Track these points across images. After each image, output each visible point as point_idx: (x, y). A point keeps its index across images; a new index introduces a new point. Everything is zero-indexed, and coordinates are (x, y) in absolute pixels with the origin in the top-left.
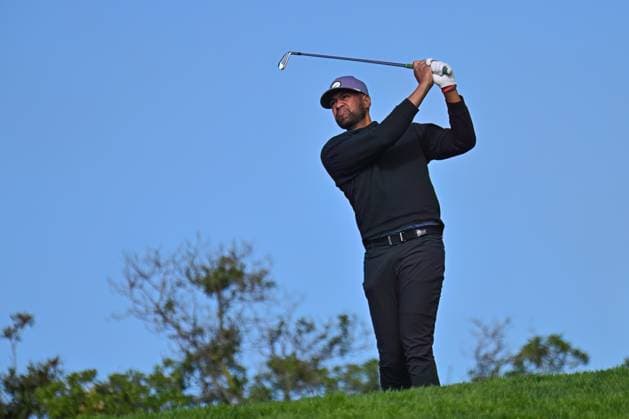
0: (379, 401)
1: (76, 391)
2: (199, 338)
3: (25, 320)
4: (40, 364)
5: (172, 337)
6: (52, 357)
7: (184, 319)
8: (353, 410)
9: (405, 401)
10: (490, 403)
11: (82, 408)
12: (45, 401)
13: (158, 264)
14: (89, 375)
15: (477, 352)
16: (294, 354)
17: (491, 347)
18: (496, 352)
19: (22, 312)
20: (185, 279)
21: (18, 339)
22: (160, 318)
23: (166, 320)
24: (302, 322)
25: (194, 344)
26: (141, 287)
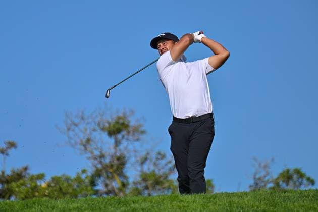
0: (197, 199)
1: (33, 184)
2: (103, 160)
3: (12, 145)
4: (18, 169)
5: (89, 158)
6: (25, 165)
7: (96, 149)
8: (183, 203)
9: (212, 200)
10: (257, 203)
11: (37, 194)
12: (17, 189)
13: (83, 118)
14: (41, 177)
15: (255, 176)
16: (154, 171)
17: (263, 173)
18: (265, 176)
19: (11, 140)
20: (97, 127)
21: (7, 155)
22: (82, 148)
23: (86, 149)
24: (159, 154)
25: (101, 162)
26: (73, 130)
